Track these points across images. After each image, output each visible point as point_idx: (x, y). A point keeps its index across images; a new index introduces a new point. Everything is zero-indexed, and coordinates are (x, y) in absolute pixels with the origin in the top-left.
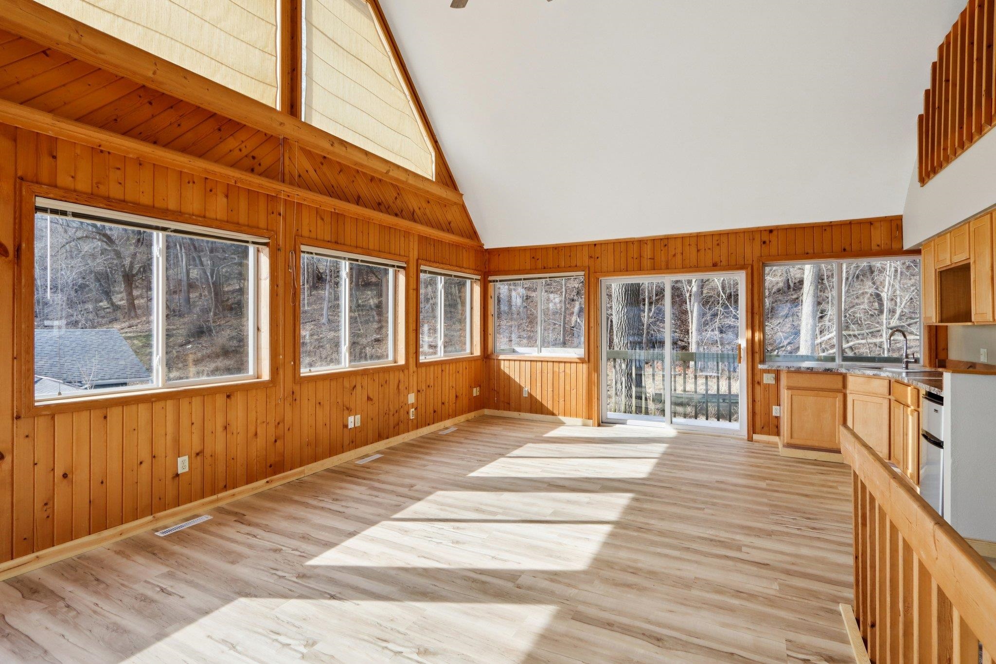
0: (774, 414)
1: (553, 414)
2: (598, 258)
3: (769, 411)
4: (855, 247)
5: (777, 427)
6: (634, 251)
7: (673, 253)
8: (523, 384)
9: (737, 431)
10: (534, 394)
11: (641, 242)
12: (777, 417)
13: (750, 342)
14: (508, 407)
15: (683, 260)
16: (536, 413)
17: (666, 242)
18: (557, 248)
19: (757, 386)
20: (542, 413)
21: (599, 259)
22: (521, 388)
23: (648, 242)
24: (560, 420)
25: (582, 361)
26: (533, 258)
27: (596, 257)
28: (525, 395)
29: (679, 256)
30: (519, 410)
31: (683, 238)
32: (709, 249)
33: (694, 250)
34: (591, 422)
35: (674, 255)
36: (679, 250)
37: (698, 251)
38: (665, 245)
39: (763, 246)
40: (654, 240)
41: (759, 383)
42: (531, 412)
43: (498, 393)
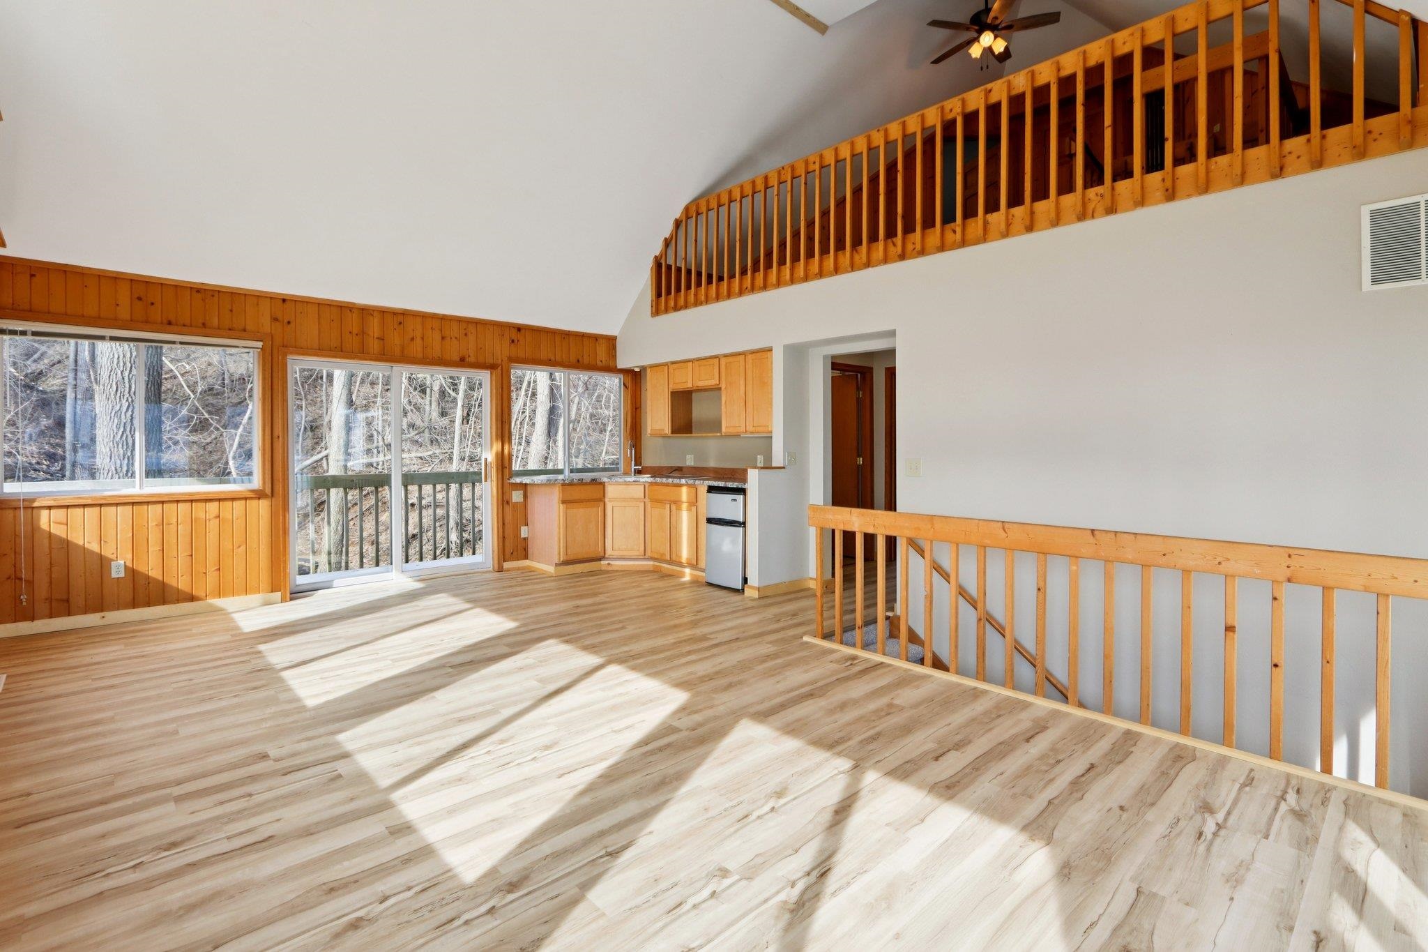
0: (523, 536)
1: (192, 598)
2: (289, 323)
3: (518, 531)
4: (586, 361)
5: (525, 550)
6: (353, 322)
7: (411, 336)
8: (108, 552)
9: (480, 563)
10: (141, 568)
11: (365, 312)
12: (524, 539)
13: (500, 456)
14: (63, 605)
15: (425, 348)
16: (148, 604)
17: (400, 318)
18: (199, 291)
19: (506, 506)
20: (164, 601)
21: (292, 325)
22: (103, 563)
23: (375, 314)
24: (211, 605)
25: (259, 495)
26: (140, 299)
27: (286, 321)
28: (117, 571)
29: (418, 341)
30: (99, 606)
31: (424, 317)
32: (456, 338)
33: (437, 336)
34: (278, 595)
35: (412, 339)
36: (418, 334)
37: (443, 338)
38: (400, 323)
39: (512, 345)
40: (384, 313)
41: (508, 503)
42: (134, 604)
43: (30, 583)
